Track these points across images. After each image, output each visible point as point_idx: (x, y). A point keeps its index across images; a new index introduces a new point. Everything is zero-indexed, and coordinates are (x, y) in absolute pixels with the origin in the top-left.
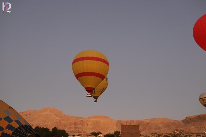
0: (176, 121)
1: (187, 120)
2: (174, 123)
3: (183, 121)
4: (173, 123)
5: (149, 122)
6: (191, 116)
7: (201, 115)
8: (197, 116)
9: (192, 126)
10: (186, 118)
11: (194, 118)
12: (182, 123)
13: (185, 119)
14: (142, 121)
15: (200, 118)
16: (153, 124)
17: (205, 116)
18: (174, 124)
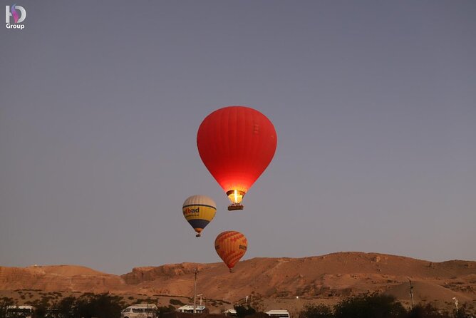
0: (108, 275)
1: (134, 276)
2: (104, 279)
3: (126, 277)
4: (102, 281)
5: (44, 273)
6: (145, 268)
7: (166, 266)
8: (157, 268)
9: (144, 288)
10: (134, 270)
11: (150, 271)
12: (122, 282)
13: (131, 273)
14: (24, 270)
15: (163, 272)
16: (53, 279)
17: (173, 268)
18: (104, 282)
